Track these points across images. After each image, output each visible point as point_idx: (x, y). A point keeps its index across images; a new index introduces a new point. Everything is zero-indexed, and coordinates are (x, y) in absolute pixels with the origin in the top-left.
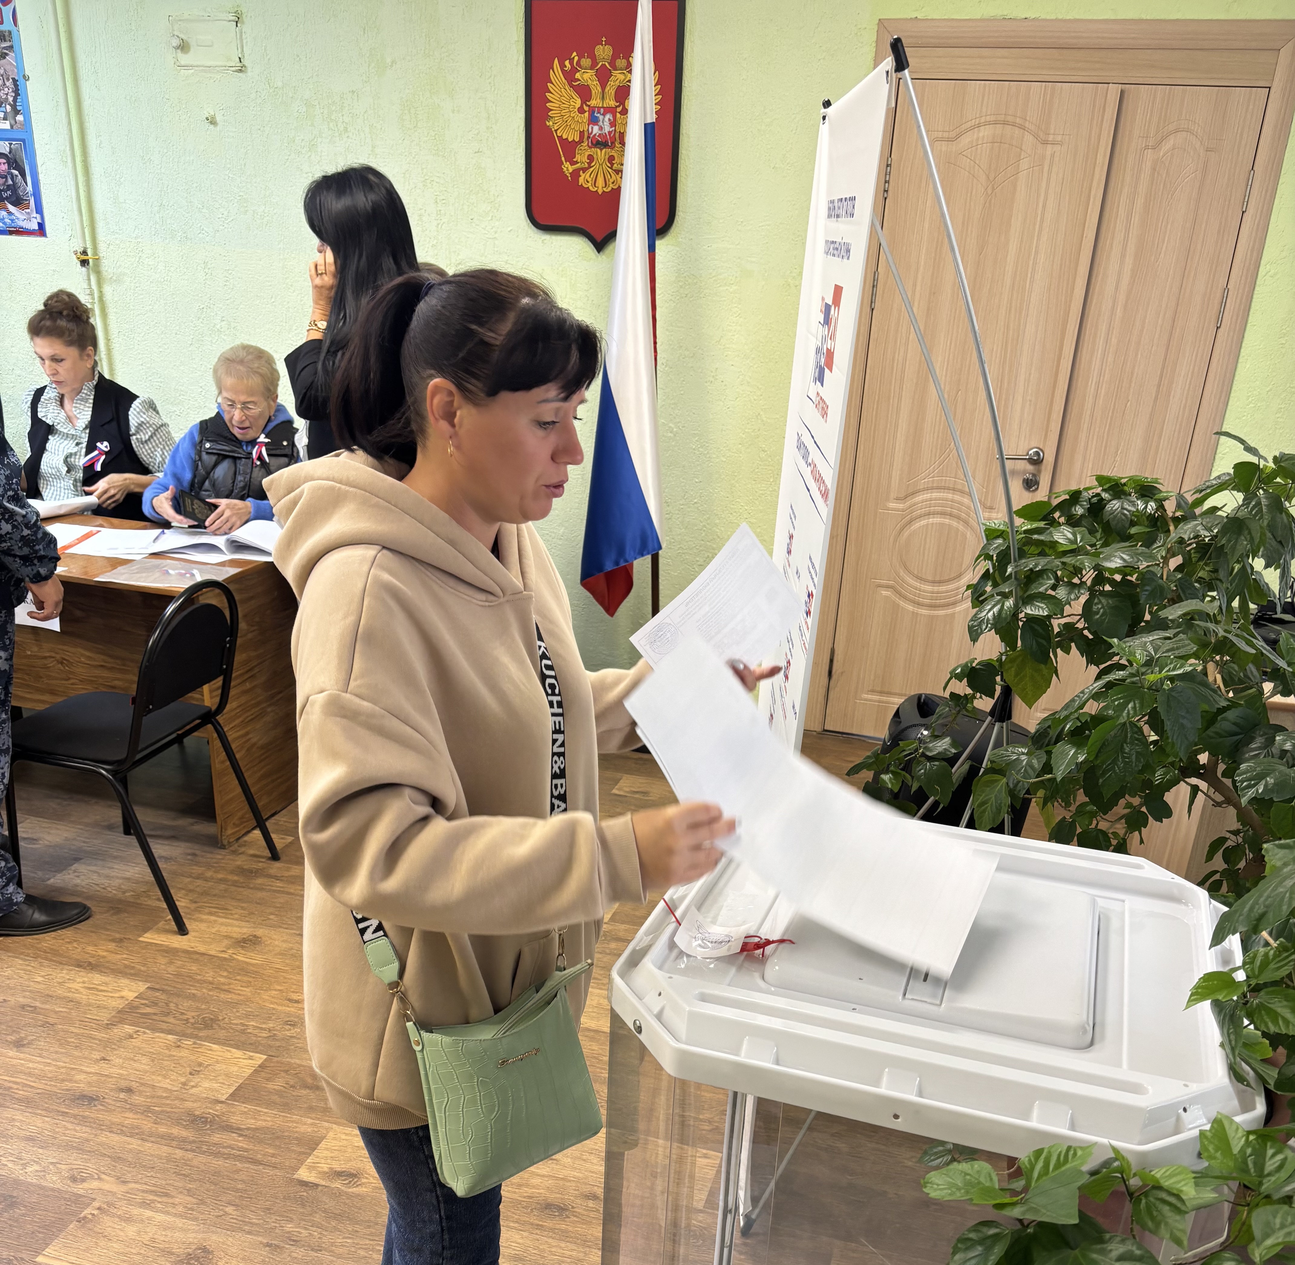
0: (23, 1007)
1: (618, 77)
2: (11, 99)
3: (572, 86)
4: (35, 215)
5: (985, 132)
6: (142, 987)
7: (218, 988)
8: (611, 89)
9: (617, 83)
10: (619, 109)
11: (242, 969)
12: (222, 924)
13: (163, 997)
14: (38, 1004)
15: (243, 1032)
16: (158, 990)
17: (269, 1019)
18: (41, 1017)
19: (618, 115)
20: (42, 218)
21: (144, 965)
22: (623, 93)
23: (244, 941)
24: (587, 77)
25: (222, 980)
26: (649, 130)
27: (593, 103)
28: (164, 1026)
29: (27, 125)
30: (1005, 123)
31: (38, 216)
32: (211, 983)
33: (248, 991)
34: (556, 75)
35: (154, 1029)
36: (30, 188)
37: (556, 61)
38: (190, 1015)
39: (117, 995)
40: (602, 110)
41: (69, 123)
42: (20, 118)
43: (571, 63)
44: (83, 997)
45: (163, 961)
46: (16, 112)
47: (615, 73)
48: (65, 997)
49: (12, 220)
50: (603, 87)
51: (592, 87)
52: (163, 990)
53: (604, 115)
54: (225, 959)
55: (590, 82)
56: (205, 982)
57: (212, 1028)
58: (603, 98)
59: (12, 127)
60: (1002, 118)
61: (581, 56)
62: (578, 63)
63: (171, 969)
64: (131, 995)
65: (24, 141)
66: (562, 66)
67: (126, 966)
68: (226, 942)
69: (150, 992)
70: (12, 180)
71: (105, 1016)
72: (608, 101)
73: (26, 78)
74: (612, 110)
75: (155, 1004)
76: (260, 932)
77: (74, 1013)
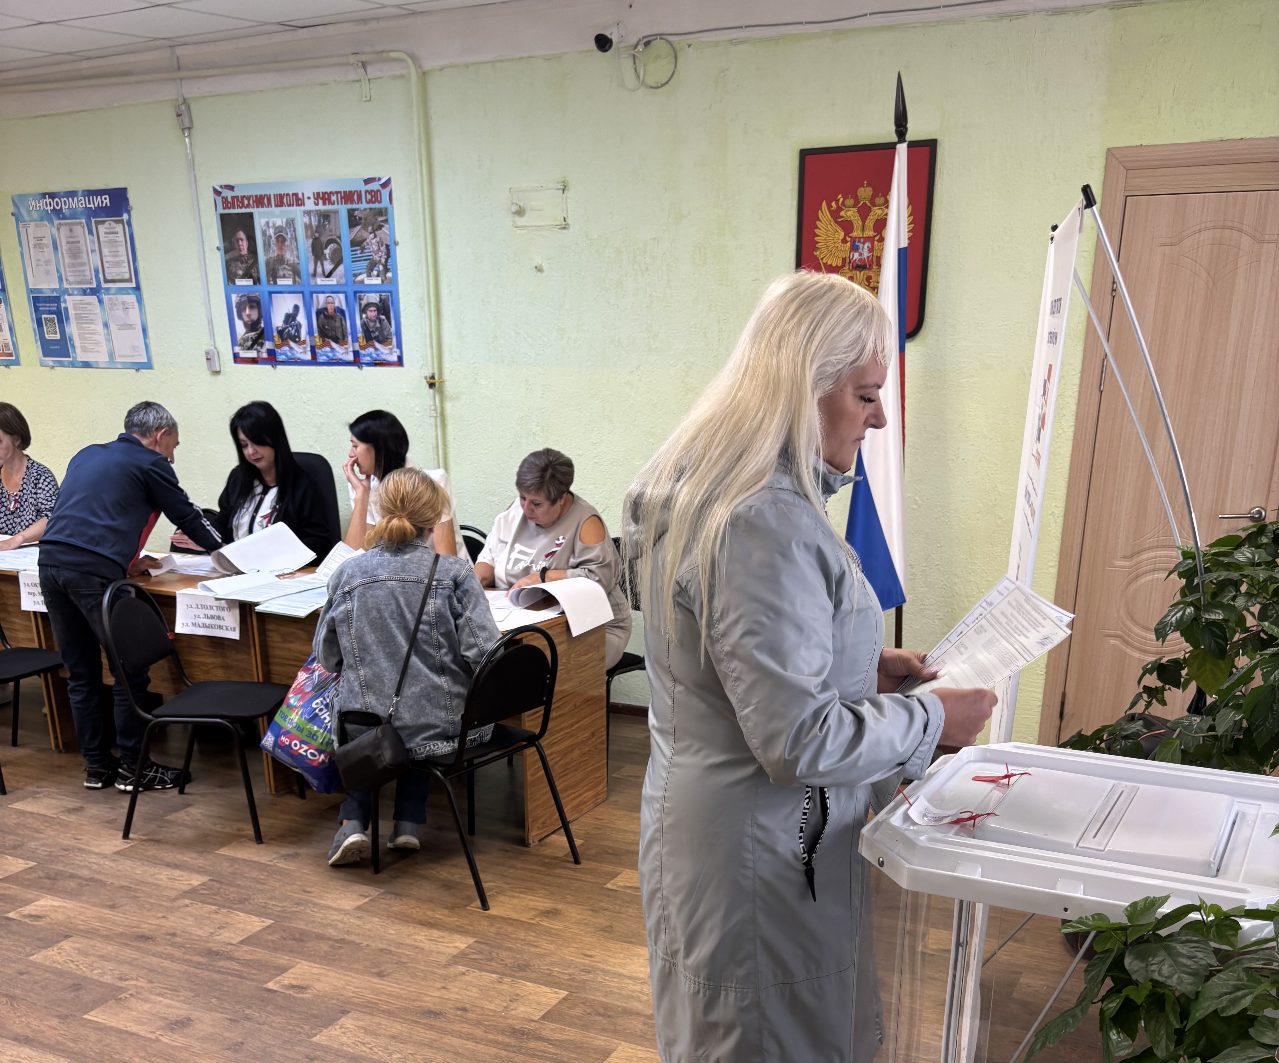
0: (382, 950)
1: (877, 212)
2: (383, 260)
3: (836, 222)
4: (395, 349)
5: (1206, 236)
6: (471, 941)
7: (529, 944)
8: (870, 222)
9: (876, 217)
10: (877, 238)
11: (546, 932)
12: (530, 900)
13: (487, 948)
14: (393, 949)
15: (550, 975)
16: (482, 943)
17: (570, 967)
18: (395, 957)
19: (876, 243)
20: (401, 352)
21: (472, 926)
22: (881, 225)
23: (548, 912)
24: (850, 214)
25: (532, 938)
26: (902, 253)
27: (854, 234)
28: (489, 968)
29: (394, 281)
30: (1224, 227)
31: (398, 351)
32: (523, 940)
33: (552, 947)
34: (824, 214)
35: (481, 970)
36: (393, 329)
37: (824, 203)
38: (508, 961)
39: (451, 945)
40: (862, 240)
41: (428, 277)
42: (389, 275)
43: (837, 203)
44: (426, 945)
45: (485, 923)
46: (386, 270)
47: (874, 209)
48: (411, 946)
49: (378, 355)
50: (864, 220)
51: (854, 222)
52: (487, 944)
53: (864, 243)
54: (533, 924)
55: (852, 218)
56: (519, 939)
57: (525, 971)
58: (863, 230)
59: (383, 281)
60: (1221, 223)
61: (845, 198)
62: (843, 203)
63: (492, 929)
64: (463, 946)
65: (391, 292)
66: (829, 206)
67: (457, 926)
68: (534, 913)
69: (476, 945)
70: (380, 323)
71: (443, 959)
72: (867, 232)
73: (396, 244)
74: (870, 239)
75: (481, 953)
76: (560, 907)
77: (420, 956)
